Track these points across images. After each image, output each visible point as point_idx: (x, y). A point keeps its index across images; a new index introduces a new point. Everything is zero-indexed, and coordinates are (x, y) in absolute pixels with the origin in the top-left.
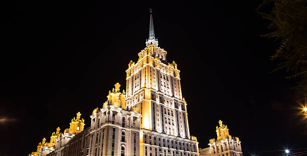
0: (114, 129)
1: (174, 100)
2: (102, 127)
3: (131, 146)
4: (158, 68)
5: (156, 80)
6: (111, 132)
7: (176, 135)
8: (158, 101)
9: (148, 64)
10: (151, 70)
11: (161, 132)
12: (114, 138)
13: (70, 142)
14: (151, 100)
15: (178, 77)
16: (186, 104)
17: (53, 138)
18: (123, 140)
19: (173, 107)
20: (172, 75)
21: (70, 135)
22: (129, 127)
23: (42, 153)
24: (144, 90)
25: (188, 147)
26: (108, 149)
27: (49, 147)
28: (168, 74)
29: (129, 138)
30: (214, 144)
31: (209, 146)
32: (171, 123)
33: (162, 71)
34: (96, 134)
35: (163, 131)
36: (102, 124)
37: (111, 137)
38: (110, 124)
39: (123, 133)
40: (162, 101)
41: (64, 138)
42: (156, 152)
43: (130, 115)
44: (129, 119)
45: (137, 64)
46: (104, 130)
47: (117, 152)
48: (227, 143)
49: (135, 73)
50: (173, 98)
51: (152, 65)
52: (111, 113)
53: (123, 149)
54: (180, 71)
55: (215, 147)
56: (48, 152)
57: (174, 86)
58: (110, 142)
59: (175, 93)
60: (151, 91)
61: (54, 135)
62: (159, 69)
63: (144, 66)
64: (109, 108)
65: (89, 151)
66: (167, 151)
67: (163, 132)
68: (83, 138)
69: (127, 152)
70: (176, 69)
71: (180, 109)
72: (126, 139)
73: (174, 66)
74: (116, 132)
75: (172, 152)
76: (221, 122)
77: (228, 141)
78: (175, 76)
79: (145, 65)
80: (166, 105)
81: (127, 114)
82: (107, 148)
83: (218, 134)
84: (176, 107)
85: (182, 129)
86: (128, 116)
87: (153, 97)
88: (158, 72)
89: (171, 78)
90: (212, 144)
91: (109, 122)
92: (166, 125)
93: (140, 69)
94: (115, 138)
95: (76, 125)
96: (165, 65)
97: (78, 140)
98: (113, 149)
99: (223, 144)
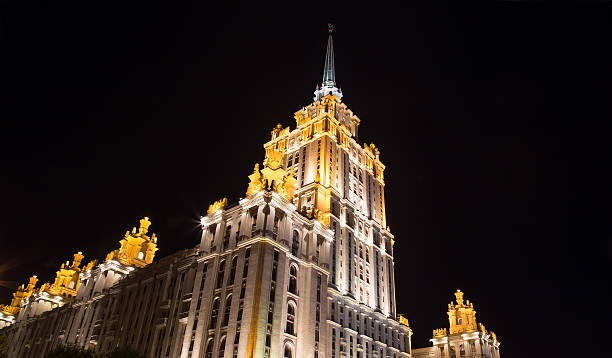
0: (277, 255)
1: (374, 226)
2: (241, 245)
3: (311, 309)
4: (345, 147)
5: (339, 173)
6: (269, 259)
7: (373, 305)
8: (343, 221)
9: (326, 133)
10: (331, 147)
11: (345, 293)
12: (274, 277)
13: (124, 283)
14: (330, 214)
15: (381, 179)
16: (393, 242)
17: (64, 275)
18: (292, 288)
19: (370, 241)
20: (371, 171)
21: (123, 266)
22: (307, 257)
23: (30, 308)
24: (316, 189)
25: (392, 338)
26: (261, 306)
27: (52, 296)
28: (363, 167)
29: (306, 286)
30: (445, 340)
31: (431, 345)
32: (365, 277)
33: (351, 157)
34: (216, 264)
35: (350, 291)
36: (239, 239)
37: (268, 273)
38: (268, 240)
39: (293, 271)
40: (350, 222)
41: (106, 273)
42: (334, 339)
43: (309, 228)
44: (308, 238)
45: (295, 132)
46: (248, 253)
47: (279, 317)
48: (477, 342)
49: (289, 151)
50: (371, 222)
51: (334, 138)
52: (272, 210)
53: (291, 310)
54: (384, 167)
55: (446, 347)
56: (48, 307)
57: (373, 196)
58: (266, 285)
59: (374, 212)
60: (332, 194)
61: (67, 268)
62: (346, 149)
63: (317, 136)
64: (268, 199)
65: (193, 306)
66: (355, 340)
67: (350, 294)
68: (169, 273)
69: (301, 320)
70: (378, 161)
71: (383, 251)
72: (300, 286)
73: (374, 153)
74: (280, 263)
75: (364, 346)
76: (459, 295)
77: (480, 336)
78: (375, 176)
79: (319, 134)
80: (356, 232)
81: (305, 225)
82: (257, 301)
83: (452, 319)
84: (377, 242)
85: (385, 295)
86: (306, 231)
87: (335, 208)
88: (345, 157)
89: (369, 177)
90: (439, 339)
91: (265, 232)
92: (356, 280)
93: (303, 143)
94: (278, 278)
95: (137, 247)
96: (358, 146)
97: (151, 279)
98: (271, 306)
99: (466, 343)
